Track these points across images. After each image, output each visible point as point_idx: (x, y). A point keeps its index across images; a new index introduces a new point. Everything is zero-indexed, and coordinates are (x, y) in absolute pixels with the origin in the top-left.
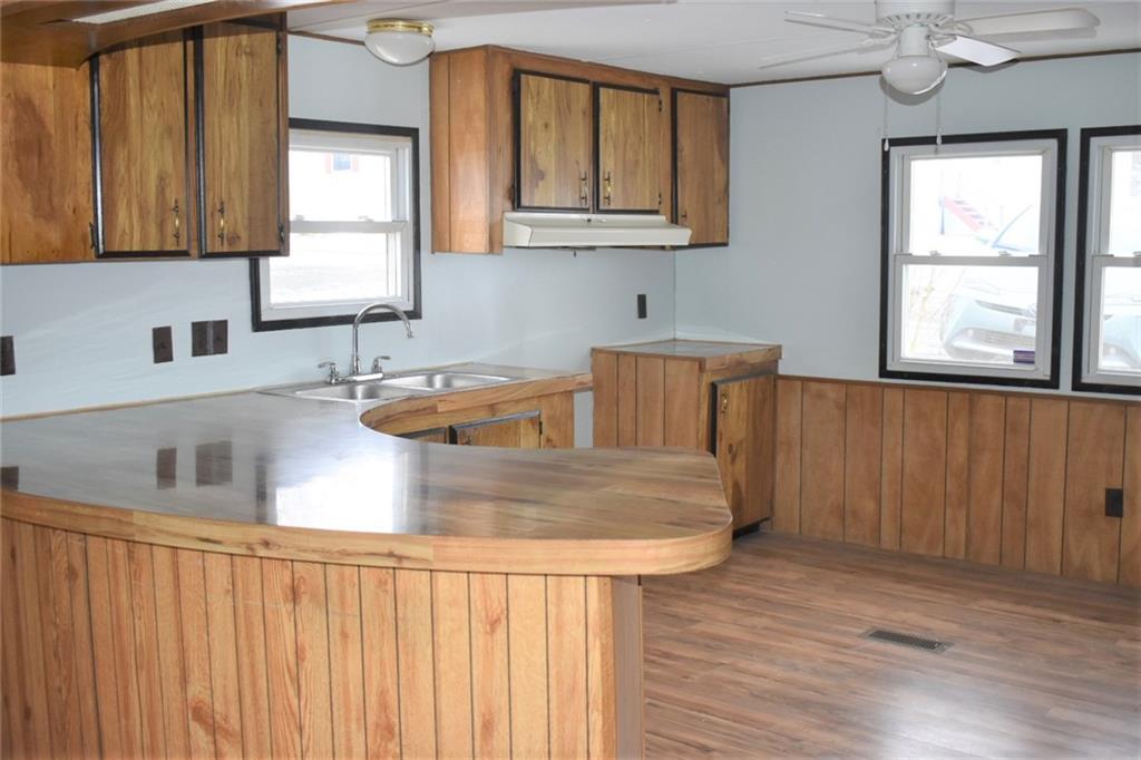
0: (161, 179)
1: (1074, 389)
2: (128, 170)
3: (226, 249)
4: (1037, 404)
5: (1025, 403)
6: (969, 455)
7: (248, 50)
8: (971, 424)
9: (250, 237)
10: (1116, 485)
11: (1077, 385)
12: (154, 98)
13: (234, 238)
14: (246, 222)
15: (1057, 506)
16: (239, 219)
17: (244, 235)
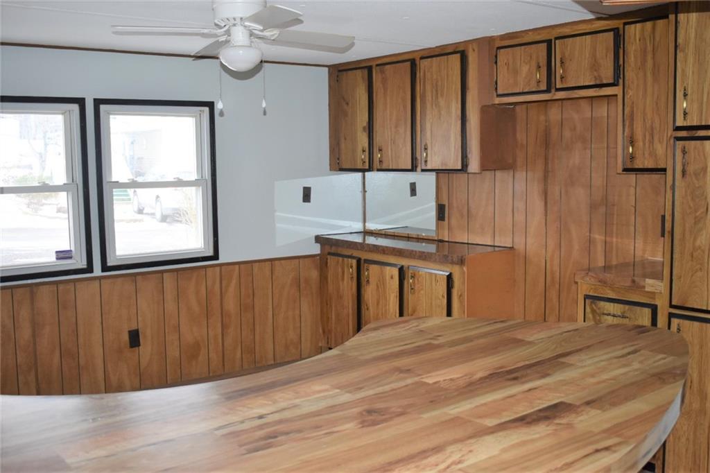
1: (103, 271)
4: (79, 285)
5: (71, 286)
6: (34, 331)
8: (33, 309)
10: (134, 327)
11: (105, 268)
15: (98, 351)
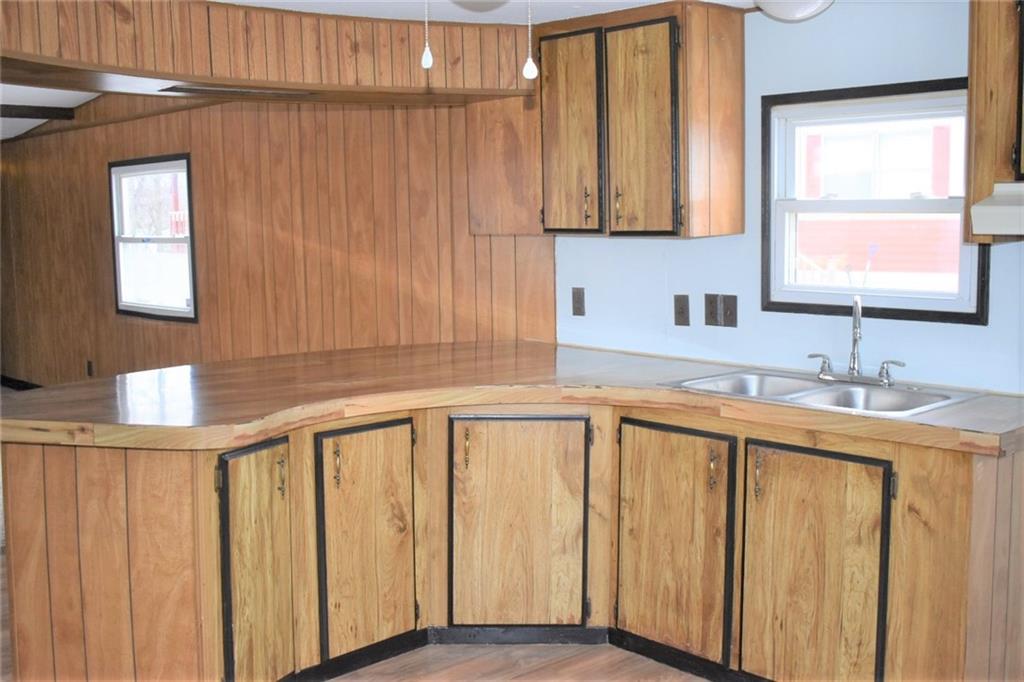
0: (580, 171)
2: (559, 167)
3: (626, 228)
7: (644, 49)
9: (646, 217)
12: (575, 107)
13: (633, 219)
14: (642, 205)
16: (637, 203)
17: (641, 216)
